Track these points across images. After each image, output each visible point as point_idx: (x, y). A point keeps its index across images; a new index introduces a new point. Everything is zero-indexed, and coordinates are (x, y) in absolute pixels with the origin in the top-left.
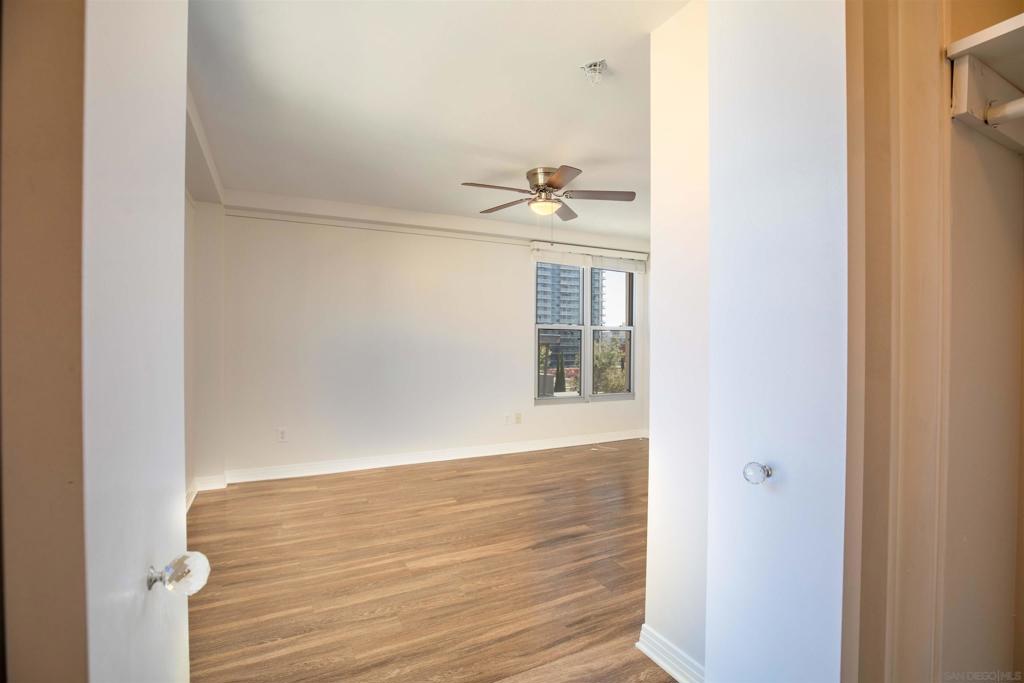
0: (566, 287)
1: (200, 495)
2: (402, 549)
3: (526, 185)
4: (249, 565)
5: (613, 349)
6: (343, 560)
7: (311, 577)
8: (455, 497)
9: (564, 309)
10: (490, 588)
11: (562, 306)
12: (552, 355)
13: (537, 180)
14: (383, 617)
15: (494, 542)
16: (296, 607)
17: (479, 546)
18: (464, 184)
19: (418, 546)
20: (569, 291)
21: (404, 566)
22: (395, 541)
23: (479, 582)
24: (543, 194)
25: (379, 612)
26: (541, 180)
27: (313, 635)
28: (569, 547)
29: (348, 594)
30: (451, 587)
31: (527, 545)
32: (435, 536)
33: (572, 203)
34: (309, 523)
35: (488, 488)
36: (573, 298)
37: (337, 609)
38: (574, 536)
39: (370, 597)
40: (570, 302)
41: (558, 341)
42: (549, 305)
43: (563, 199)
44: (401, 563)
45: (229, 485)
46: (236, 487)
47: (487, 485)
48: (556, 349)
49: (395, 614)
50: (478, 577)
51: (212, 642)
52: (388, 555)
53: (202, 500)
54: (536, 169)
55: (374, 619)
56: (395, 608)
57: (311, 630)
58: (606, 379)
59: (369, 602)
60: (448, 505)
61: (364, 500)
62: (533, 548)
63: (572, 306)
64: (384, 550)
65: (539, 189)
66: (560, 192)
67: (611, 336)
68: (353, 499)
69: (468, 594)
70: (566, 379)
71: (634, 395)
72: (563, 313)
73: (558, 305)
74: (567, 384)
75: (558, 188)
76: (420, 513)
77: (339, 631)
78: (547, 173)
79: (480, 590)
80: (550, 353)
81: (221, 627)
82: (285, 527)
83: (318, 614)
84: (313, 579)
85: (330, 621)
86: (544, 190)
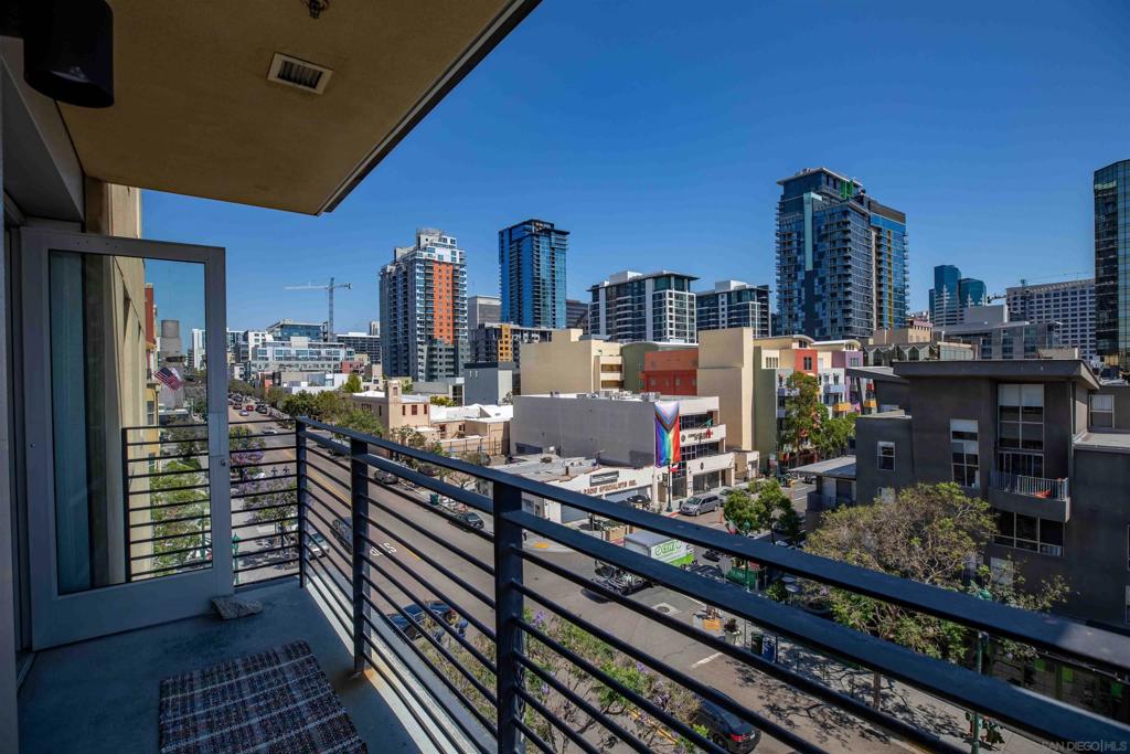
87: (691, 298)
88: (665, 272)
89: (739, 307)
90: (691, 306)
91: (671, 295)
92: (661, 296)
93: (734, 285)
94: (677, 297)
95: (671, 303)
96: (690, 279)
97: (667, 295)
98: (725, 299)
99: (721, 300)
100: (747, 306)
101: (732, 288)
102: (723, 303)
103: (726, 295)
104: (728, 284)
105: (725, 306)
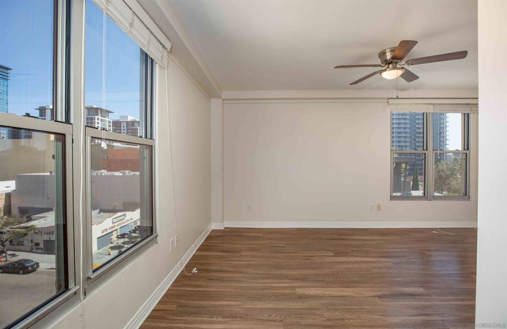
1: (213, 231)
2: (295, 279)
3: (379, 62)
4: (221, 271)
5: (454, 166)
6: (263, 279)
7: (245, 285)
8: (333, 251)
10: (343, 320)
11: (417, 140)
12: (409, 169)
13: (386, 56)
14: (274, 321)
15: (354, 287)
16: (234, 301)
17: (342, 287)
18: (335, 68)
19: (304, 279)
21: (295, 290)
22: (294, 273)
23: (337, 313)
24: (391, 66)
25: (273, 317)
26: (389, 56)
27: (237, 321)
28: (406, 303)
29: (260, 300)
30: (318, 312)
31: (375, 294)
32: (316, 275)
33: (412, 69)
34: (254, 254)
35: (355, 249)
37: (252, 308)
38: (412, 295)
39: (271, 306)
41: (414, 160)
42: (408, 140)
43: (406, 67)
44: (294, 288)
45: (225, 228)
46: (227, 230)
47: (355, 247)
48: (413, 165)
49: (281, 321)
50: (338, 309)
51: (192, 309)
52: (287, 281)
53: (214, 234)
54: (385, 50)
55: (269, 320)
56: (283, 318)
57: (236, 317)
58: (449, 184)
59: (270, 309)
60: (328, 256)
61: (283, 245)
62: (380, 297)
64: (286, 277)
65: (388, 63)
66: (403, 62)
67: (453, 157)
68: (276, 244)
69: (329, 320)
70: (420, 183)
71: (469, 198)
73: (414, 140)
74: (420, 186)
75: (401, 59)
76: (311, 258)
77: (249, 322)
78: (392, 51)
79: (337, 320)
80: (408, 167)
81: (199, 302)
82: (241, 254)
83: (242, 308)
84: (246, 286)
85: (247, 315)
86: (391, 63)
87: (109, 122)
88: (94, 106)
89: (132, 129)
90: (110, 126)
91: (98, 119)
92: (92, 119)
93: (130, 118)
94: (102, 120)
95: (98, 123)
96: (109, 112)
97: (96, 119)
98: (125, 125)
99: (122, 125)
100: (137, 129)
101: (129, 120)
102: (124, 127)
103: (125, 123)
104: (127, 117)
105: (125, 128)
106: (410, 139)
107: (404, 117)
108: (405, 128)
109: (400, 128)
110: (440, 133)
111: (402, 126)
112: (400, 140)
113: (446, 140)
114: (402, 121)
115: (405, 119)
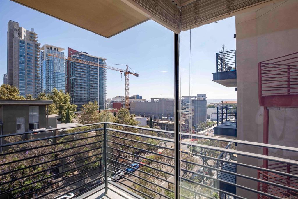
0: (92, 84)
9: (92, 91)
11: (91, 90)
20: (93, 85)
36: (95, 88)
40: (94, 89)
42: (86, 90)
63: (95, 90)
72: (91, 93)
73: (89, 90)
106: (87, 90)
107: (83, 76)
108: (84, 83)
109: (81, 82)
110: (103, 87)
111: (82, 81)
112: (81, 89)
113: (106, 91)
114: (82, 79)
115: (84, 77)
